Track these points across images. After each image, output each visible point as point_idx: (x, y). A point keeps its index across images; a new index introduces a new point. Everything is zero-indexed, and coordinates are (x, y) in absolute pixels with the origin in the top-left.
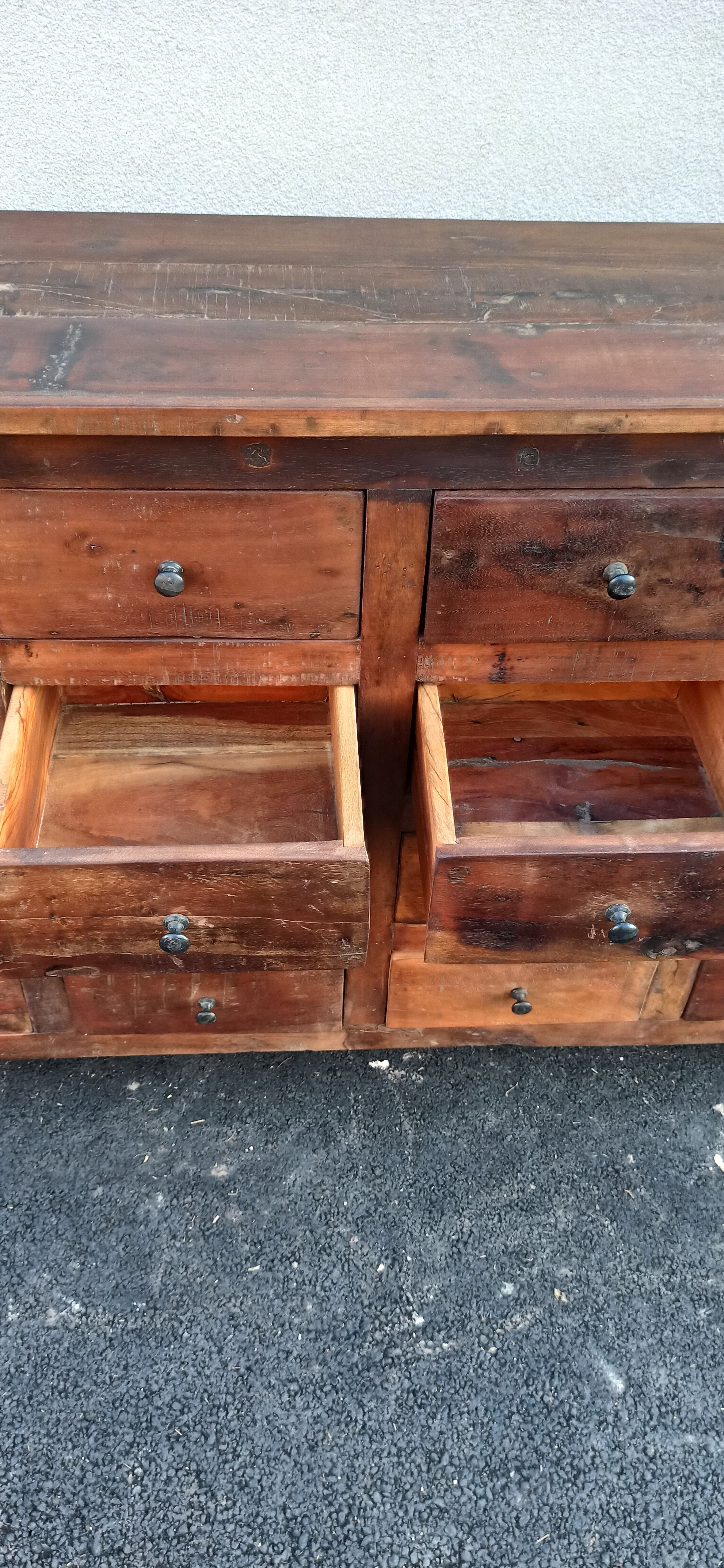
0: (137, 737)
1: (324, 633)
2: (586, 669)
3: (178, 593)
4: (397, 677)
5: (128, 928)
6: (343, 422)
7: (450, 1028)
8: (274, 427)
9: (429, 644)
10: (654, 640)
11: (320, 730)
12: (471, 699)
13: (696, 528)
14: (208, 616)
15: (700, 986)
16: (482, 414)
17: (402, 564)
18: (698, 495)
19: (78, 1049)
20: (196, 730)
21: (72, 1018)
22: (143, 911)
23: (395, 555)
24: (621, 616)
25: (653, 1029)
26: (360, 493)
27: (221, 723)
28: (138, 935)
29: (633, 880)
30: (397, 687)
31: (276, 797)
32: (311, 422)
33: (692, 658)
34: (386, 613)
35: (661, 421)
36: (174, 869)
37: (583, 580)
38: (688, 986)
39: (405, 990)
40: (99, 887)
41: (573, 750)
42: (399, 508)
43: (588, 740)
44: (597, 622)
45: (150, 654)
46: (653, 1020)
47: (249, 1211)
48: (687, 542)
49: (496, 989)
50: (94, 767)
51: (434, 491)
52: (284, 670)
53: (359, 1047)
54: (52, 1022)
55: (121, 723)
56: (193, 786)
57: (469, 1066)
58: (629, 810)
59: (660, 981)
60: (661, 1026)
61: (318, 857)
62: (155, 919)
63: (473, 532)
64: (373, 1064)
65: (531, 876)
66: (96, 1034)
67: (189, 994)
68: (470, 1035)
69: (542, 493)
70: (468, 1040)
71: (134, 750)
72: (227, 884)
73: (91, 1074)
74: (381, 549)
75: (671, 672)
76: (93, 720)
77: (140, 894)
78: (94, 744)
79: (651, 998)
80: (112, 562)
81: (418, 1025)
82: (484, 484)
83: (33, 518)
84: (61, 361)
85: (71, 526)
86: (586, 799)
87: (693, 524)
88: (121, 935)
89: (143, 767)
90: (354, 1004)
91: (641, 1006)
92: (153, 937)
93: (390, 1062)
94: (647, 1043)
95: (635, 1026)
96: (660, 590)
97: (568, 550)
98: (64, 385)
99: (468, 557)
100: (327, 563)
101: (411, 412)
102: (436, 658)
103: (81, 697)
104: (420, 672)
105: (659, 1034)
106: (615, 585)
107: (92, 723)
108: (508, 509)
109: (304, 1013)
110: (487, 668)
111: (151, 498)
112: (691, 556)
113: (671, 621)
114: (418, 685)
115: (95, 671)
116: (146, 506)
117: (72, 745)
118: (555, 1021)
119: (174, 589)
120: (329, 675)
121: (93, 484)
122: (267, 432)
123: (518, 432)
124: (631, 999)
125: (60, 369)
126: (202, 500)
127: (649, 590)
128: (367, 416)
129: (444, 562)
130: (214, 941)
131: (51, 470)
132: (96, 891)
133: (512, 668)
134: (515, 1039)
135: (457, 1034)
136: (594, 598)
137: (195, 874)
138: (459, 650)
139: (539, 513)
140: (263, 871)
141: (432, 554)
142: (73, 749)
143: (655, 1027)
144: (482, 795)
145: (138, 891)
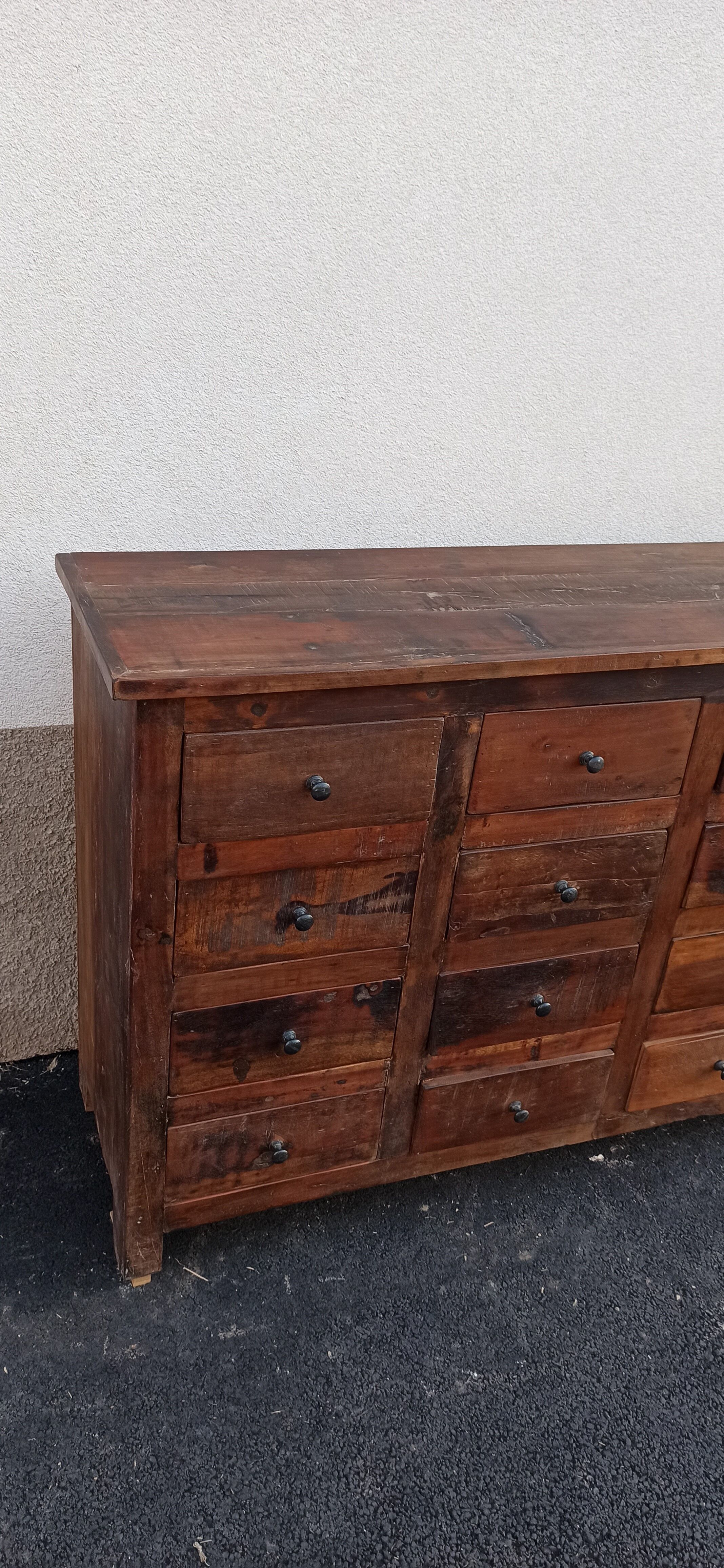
1: (662, 793)
4: (697, 818)
6: (713, 656)
7: (667, 1106)
8: (677, 661)
9: (718, 794)
14: (599, 787)
21: (412, 1138)
23: (712, 736)
26: (701, 699)
30: (694, 826)
32: (697, 657)
34: (699, 776)
39: (649, 1073)
42: (720, 706)
47: (563, 1280)
49: (706, 1064)
52: (631, 821)
54: (393, 1147)
64: (593, 1159)
66: (425, 1151)
67: (506, 1098)
68: (678, 1111)
73: (387, 1205)
74: (705, 733)
80: (555, 755)
81: (648, 1107)
83: (519, 729)
84: (530, 633)
85: (539, 733)
90: (609, 1093)
93: (604, 1155)
98: (552, 646)
100: (673, 745)
102: (720, 803)
104: (709, 814)
109: (577, 1107)
111: (588, 710)
114: (705, 823)
116: (586, 716)
120: (656, 822)
122: (674, 664)
125: (537, 637)
126: (616, 709)
134: (707, 1109)
135: (670, 1111)
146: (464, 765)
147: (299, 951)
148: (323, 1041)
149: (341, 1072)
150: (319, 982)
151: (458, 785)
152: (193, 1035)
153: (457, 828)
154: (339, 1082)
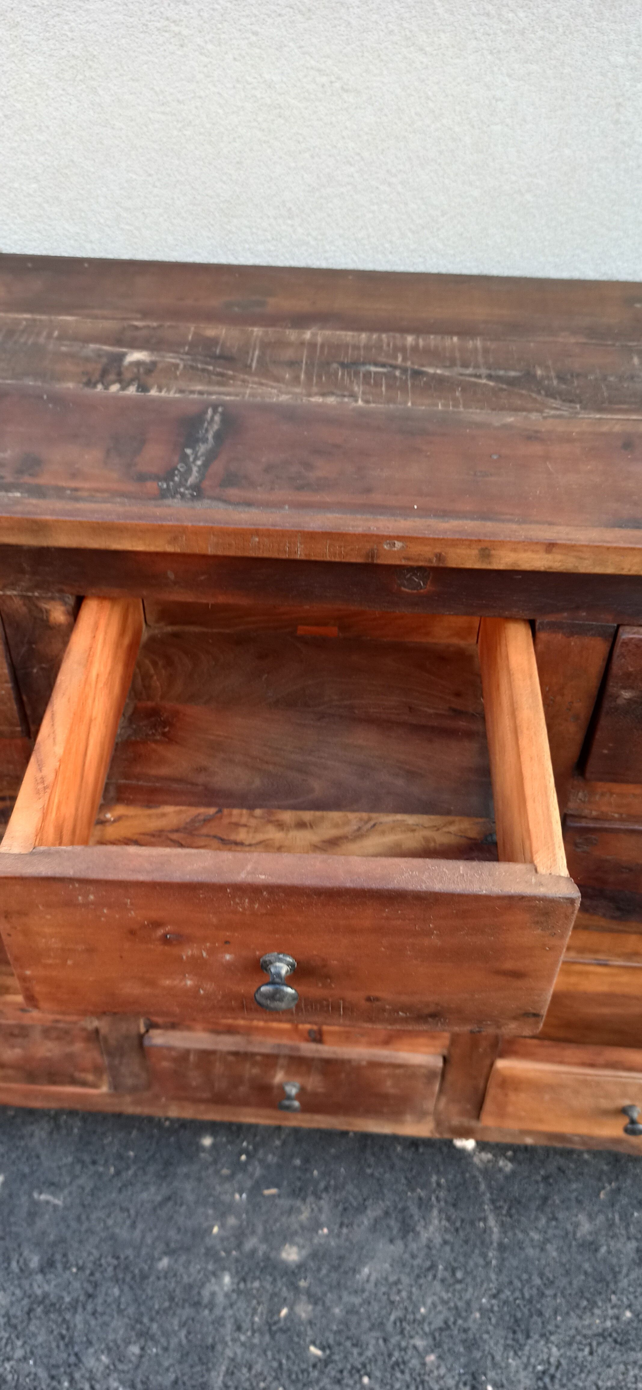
6: (524, 555)
7: (550, 1132)
8: (439, 556)
9: (587, 781)
17: (569, 698)
19: (154, 1109)
21: (150, 1083)
32: (485, 553)
39: (505, 1095)
42: (575, 641)
47: (320, 1307)
49: (608, 1103)
51: (619, 626)
54: (129, 1084)
66: (174, 1100)
67: (274, 1076)
68: (570, 1139)
74: (546, 681)
81: (514, 1125)
84: (196, 458)
90: (449, 1100)
93: (476, 1143)
98: (198, 492)
101: (608, 548)
102: (591, 793)
104: (572, 805)
109: (393, 1105)
122: (430, 561)
125: (195, 469)
128: (554, 550)
129: (621, 701)
131: (175, 583)
138: (619, 788)
141: (606, 691)
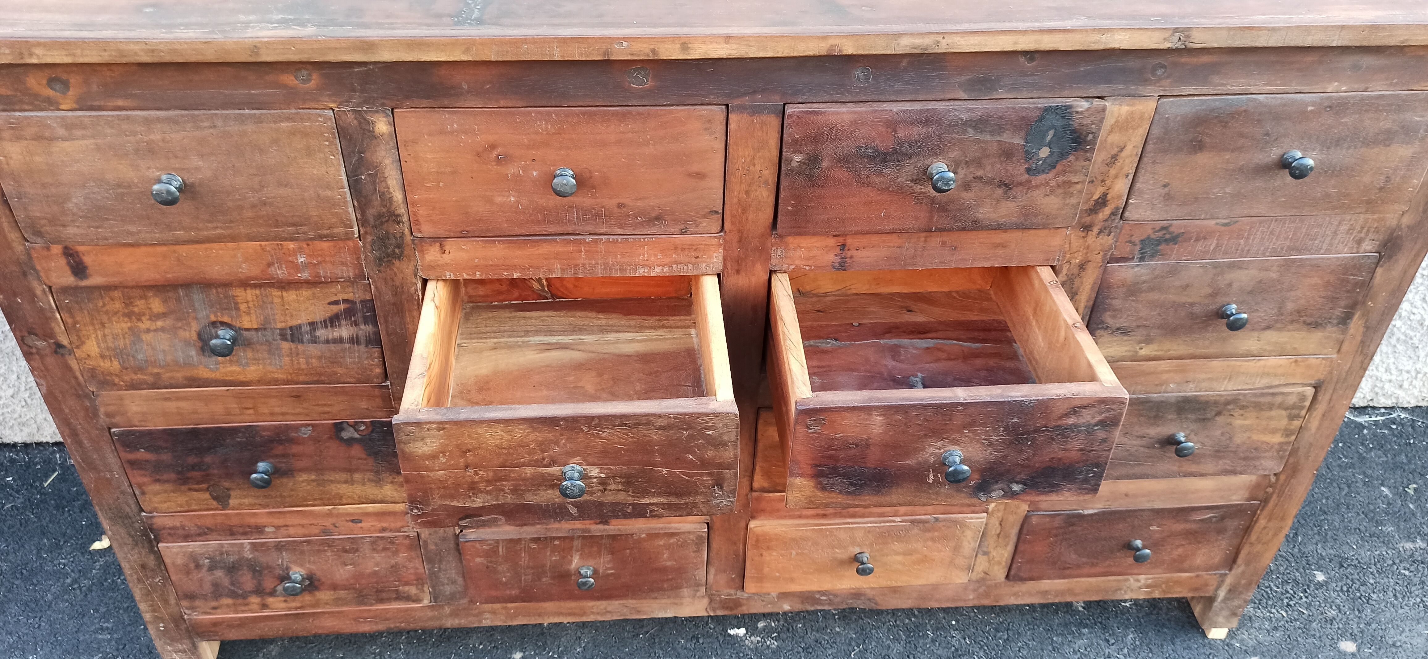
0: (529, 328)
1: (693, 229)
2: (914, 257)
3: (571, 194)
4: (754, 266)
5: (532, 479)
6: (711, 46)
7: (801, 592)
8: (654, 51)
9: (781, 237)
10: (972, 230)
11: (686, 320)
12: (813, 292)
13: (1003, 132)
14: (596, 215)
15: (1021, 548)
16: (825, 38)
17: (758, 167)
18: (1004, 104)
19: (470, 619)
20: (579, 322)
21: (466, 588)
22: (545, 462)
23: (753, 159)
24: (943, 208)
25: (981, 590)
26: (724, 107)
27: (601, 316)
28: (540, 485)
29: (965, 428)
30: (754, 275)
31: (650, 374)
32: (685, 47)
33: (1003, 246)
34: (744, 211)
35: (972, 42)
36: (573, 423)
37: (910, 178)
38: (1011, 548)
39: (762, 555)
40: (508, 440)
41: (904, 332)
42: (756, 119)
43: (916, 324)
44: (923, 215)
45: (546, 249)
46: (981, 581)
48: (996, 144)
49: (843, 554)
50: (493, 352)
51: (785, 104)
52: (658, 262)
53: (720, 613)
54: (448, 593)
55: (514, 317)
56: (580, 367)
57: (818, 631)
58: (955, 379)
59: (986, 543)
60: (988, 587)
61: (696, 410)
62: (554, 470)
63: (818, 138)
64: (732, 632)
65: (877, 424)
66: (487, 603)
67: (570, 562)
68: (819, 599)
69: (875, 105)
70: (817, 604)
71: (527, 339)
72: (617, 435)
73: (479, 646)
74: (740, 154)
75: (987, 259)
76: (490, 315)
77: (544, 446)
78: (492, 335)
79: (978, 560)
80: (516, 170)
81: (773, 589)
82: (826, 98)
83: (451, 133)
84: (476, 5)
85: (482, 139)
86: (917, 371)
87: (1000, 129)
88: (525, 485)
89: (536, 352)
90: (716, 571)
91: (970, 568)
92: (553, 486)
93: (747, 630)
94: (976, 603)
95: (965, 587)
96: (976, 186)
97: (897, 152)
98: (480, 22)
99: (814, 160)
100: (695, 168)
101: (766, 37)
102: (787, 249)
103: (480, 296)
104: (773, 261)
105: (987, 595)
106: (938, 180)
107: (489, 318)
108: (847, 118)
109: (671, 580)
110: (831, 258)
111: (549, 114)
112: (1000, 157)
113: (985, 213)
114: (771, 272)
115: (498, 266)
116: (546, 121)
117: (473, 336)
118: (894, 584)
119: (569, 190)
120: (696, 265)
121: (502, 103)
122: (648, 55)
123: (855, 53)
124: (960, 561)
125: (476, 10)
126: (591, 115)
127: (966, 186)
128: (731, 41)
129: (794, 164)
130: (605, 489)
131: (468, 92)
132: (505, 444)
133: (851, 257)
134: (859, 602)
135: (807, 598)
136: (920, 193)
137: (590, 427)
138: (806, 242)
139: (873, 121)
140: (648, 424)
141: (783, 158)
142: (474, 339)
143: (983, 588)
144: (827, 369)
145: (540, 444)
146: (386, 175)
147: (242, 378)
148: (313, 477)
149: (352, 511)
150: (283, 414)
151: (386, 200)
152: (142, 454)
153: (405, 252)
154: (352, 521)
